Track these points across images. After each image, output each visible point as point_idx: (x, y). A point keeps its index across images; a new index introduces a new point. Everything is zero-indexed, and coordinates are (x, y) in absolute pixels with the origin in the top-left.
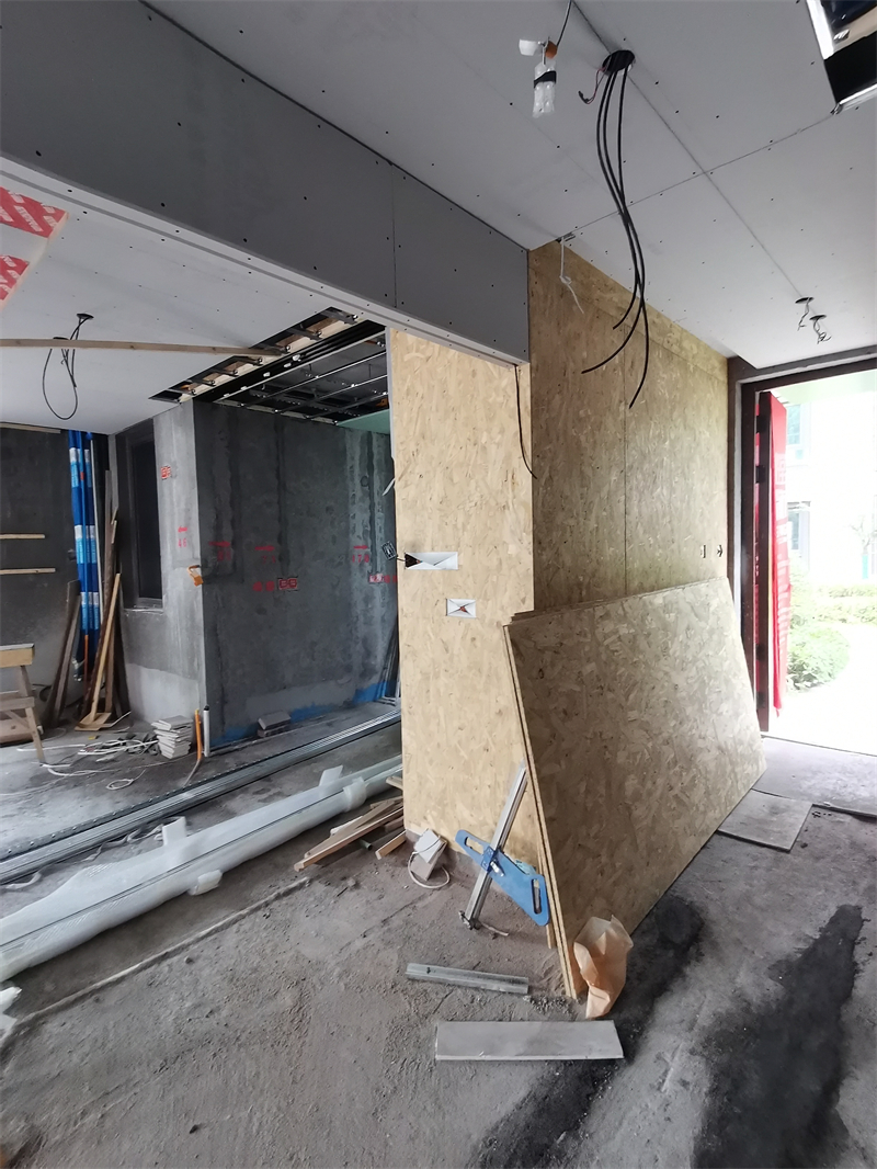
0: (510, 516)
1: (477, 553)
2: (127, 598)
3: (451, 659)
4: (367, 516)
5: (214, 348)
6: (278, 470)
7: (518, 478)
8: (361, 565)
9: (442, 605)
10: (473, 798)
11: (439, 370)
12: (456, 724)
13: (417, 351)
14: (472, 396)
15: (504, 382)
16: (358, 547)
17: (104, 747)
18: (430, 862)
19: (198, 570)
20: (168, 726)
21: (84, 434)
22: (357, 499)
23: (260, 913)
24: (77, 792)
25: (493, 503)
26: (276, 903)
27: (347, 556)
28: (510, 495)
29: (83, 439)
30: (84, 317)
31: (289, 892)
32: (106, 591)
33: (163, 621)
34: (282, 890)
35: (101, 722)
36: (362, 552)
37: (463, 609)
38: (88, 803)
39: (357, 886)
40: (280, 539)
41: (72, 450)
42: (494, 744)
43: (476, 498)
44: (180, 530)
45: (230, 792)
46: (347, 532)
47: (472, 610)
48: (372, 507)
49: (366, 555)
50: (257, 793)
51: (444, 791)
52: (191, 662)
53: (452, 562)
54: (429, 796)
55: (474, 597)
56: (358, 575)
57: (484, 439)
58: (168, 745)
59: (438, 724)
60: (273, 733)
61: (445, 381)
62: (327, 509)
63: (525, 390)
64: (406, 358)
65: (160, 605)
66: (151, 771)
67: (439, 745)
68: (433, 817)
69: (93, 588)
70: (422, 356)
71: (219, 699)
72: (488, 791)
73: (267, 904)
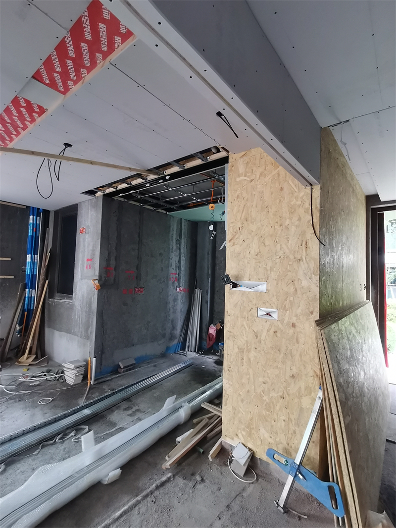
0: (303, 265)
1: (280, 284)
2: (51, 294)
3: (260, 342)
4: (177, 259)
5: (130, 168)
6: (139, 233)
7: (309, 244)
8: (173, 283)
9: (254, 311)
10: (272, 426)
11: (259, 186)
12: (261, 380)
13: (245, 176)
14: (280, 200)
15: (302, 194)
16: (172, 274)
17: (33, 377)
18: (244, 465)
19: (97, 281)
20: (72, 366)
21: (38, 209)
22: (174, 250)
23: (149, 499)
24: (21, 405)
25: (291, 257)
26: (156, 493)
27: (167, 277)
28: (304, 254)
29: (37, 211)
30: (68, 145)
31: (163, 484)
32: (40, 289)
33: (72, 307)
34: (158, 482)
35: (30, 360)
36: (174, 276)
37: (269, 314)
38: (29, 413)
39: (203, 480)
40: (138, 268)
41: (31, 217)
42: (288, 395)
43: (281, 253)
44: (88, 260)
45: (110, 409)
46: (168, 266)
47: (275, 316)
48: (180, 254)
49: (176, 278)
50: (125, 409)
51: (251, 419)
52: (87, 330)
53: (263, 287)
54: (240, 421)
55: (277, 308)
56: (172, 287)
57: (287, 222)
58: (71, 377)
59: (249, 379)
60: (127, 371)
61: (263, 192)
62: (160, 254)
63: (316, 199)
64: (238, 180)
65: (71, 298)
66: (62, 392)
67: (248, 391)
68: (242, 435)
69: (32, 287)
70: (248, 179)
71: (100, 351)
72: (283, 423)
73: (152, 492)
